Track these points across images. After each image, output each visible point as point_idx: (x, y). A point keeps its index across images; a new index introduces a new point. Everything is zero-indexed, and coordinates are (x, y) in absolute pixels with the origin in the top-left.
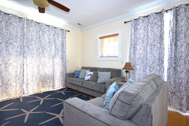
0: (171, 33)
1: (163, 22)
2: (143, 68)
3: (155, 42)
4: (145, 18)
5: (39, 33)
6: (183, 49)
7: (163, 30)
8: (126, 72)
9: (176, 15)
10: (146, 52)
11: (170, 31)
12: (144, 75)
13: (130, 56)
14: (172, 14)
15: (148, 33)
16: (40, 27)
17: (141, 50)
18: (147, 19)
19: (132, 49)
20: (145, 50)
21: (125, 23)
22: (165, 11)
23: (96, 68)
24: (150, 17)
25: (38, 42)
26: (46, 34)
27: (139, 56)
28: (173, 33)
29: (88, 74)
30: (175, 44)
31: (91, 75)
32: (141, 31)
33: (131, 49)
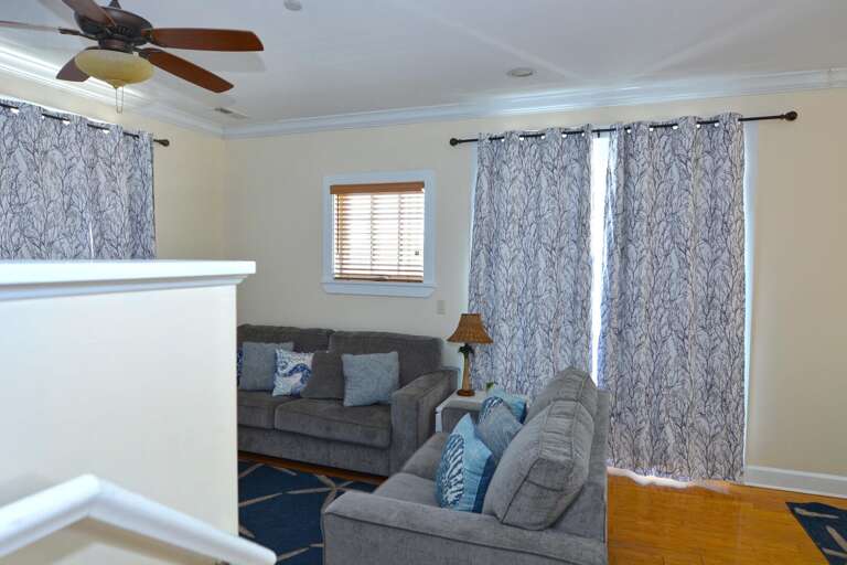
0: (610, 212)
1: (586, 170)
2: (521, 331)
3: (562, 238)
4: (529, 139)
5: (10, 163)
6: (644, 272)
7: (587, 201)
8: (461, 350)
9: (626, 155)
10: (531, 270)
11: (607, 204)
12: (525, 358)
13: (474, 285)
14: (615, 146)
15: (538, 200)
16: (12, 127)
17: (516, 263)
18: (535, 147)
19: (482, 256)
20: (529, 264)
21: (454, 142)
22: (594, 131)
23: (320, 330)
24: (545, 141)
25: (10, 215)
26: (49, 164)
27: (510, 286)
28: (616, 215)
29: (291, 366)
30: (622, 250)
31: (304, 368)
32: (514, 190)
33: (476, 255)
